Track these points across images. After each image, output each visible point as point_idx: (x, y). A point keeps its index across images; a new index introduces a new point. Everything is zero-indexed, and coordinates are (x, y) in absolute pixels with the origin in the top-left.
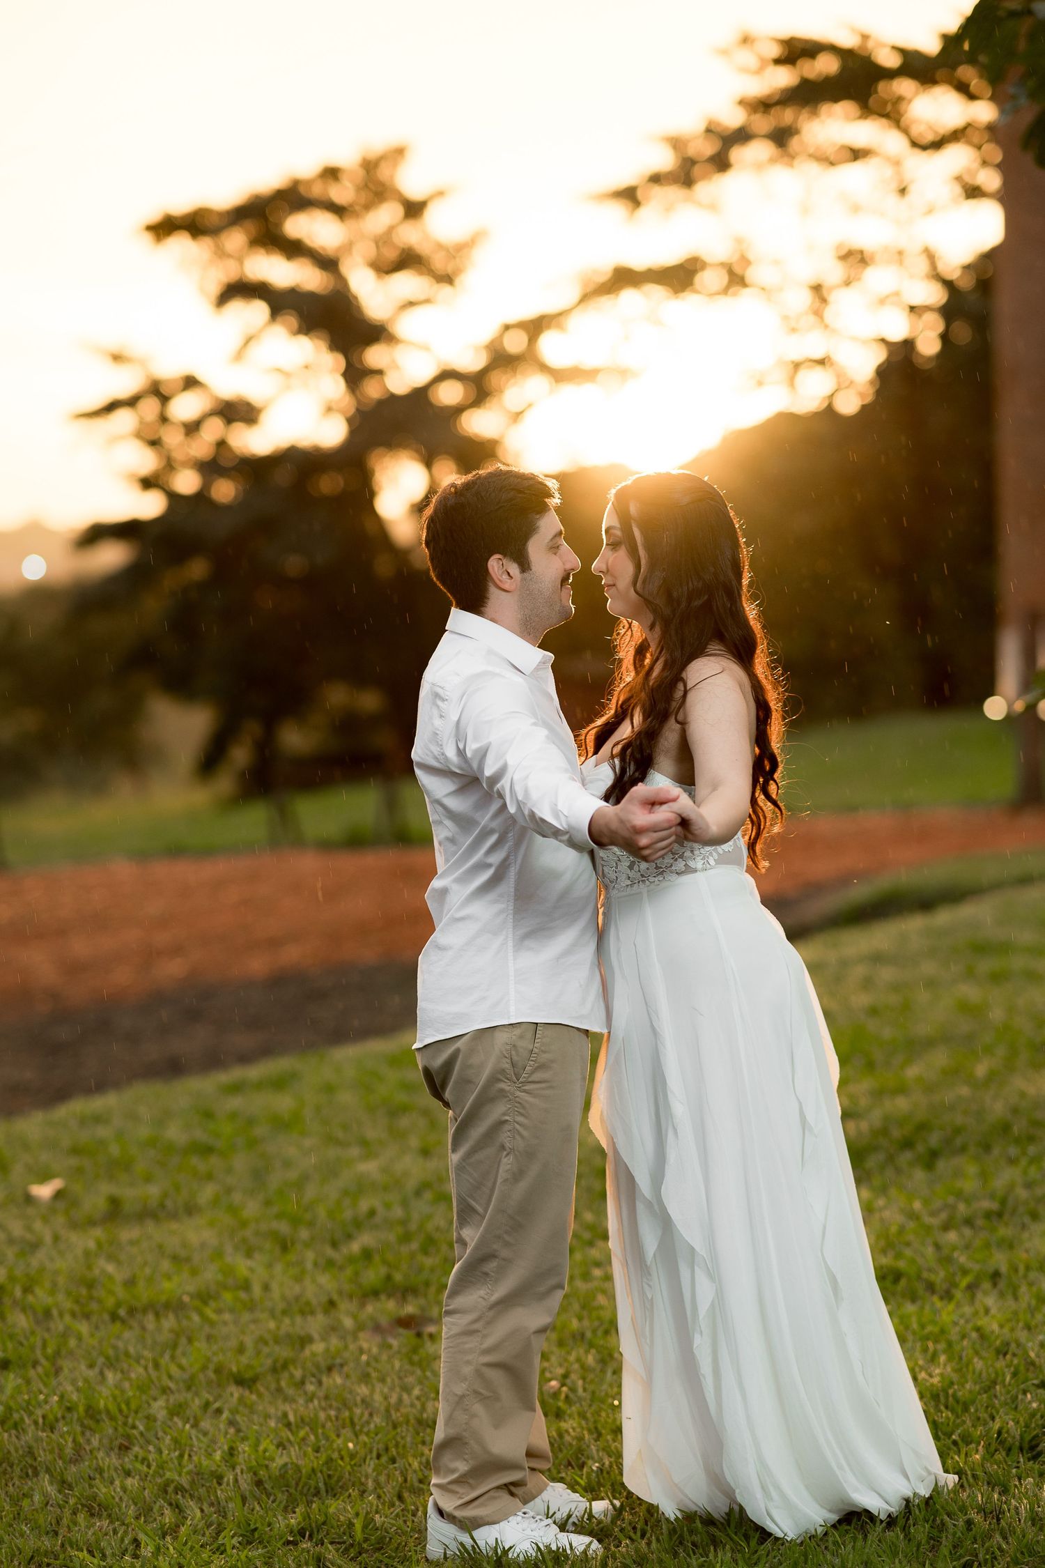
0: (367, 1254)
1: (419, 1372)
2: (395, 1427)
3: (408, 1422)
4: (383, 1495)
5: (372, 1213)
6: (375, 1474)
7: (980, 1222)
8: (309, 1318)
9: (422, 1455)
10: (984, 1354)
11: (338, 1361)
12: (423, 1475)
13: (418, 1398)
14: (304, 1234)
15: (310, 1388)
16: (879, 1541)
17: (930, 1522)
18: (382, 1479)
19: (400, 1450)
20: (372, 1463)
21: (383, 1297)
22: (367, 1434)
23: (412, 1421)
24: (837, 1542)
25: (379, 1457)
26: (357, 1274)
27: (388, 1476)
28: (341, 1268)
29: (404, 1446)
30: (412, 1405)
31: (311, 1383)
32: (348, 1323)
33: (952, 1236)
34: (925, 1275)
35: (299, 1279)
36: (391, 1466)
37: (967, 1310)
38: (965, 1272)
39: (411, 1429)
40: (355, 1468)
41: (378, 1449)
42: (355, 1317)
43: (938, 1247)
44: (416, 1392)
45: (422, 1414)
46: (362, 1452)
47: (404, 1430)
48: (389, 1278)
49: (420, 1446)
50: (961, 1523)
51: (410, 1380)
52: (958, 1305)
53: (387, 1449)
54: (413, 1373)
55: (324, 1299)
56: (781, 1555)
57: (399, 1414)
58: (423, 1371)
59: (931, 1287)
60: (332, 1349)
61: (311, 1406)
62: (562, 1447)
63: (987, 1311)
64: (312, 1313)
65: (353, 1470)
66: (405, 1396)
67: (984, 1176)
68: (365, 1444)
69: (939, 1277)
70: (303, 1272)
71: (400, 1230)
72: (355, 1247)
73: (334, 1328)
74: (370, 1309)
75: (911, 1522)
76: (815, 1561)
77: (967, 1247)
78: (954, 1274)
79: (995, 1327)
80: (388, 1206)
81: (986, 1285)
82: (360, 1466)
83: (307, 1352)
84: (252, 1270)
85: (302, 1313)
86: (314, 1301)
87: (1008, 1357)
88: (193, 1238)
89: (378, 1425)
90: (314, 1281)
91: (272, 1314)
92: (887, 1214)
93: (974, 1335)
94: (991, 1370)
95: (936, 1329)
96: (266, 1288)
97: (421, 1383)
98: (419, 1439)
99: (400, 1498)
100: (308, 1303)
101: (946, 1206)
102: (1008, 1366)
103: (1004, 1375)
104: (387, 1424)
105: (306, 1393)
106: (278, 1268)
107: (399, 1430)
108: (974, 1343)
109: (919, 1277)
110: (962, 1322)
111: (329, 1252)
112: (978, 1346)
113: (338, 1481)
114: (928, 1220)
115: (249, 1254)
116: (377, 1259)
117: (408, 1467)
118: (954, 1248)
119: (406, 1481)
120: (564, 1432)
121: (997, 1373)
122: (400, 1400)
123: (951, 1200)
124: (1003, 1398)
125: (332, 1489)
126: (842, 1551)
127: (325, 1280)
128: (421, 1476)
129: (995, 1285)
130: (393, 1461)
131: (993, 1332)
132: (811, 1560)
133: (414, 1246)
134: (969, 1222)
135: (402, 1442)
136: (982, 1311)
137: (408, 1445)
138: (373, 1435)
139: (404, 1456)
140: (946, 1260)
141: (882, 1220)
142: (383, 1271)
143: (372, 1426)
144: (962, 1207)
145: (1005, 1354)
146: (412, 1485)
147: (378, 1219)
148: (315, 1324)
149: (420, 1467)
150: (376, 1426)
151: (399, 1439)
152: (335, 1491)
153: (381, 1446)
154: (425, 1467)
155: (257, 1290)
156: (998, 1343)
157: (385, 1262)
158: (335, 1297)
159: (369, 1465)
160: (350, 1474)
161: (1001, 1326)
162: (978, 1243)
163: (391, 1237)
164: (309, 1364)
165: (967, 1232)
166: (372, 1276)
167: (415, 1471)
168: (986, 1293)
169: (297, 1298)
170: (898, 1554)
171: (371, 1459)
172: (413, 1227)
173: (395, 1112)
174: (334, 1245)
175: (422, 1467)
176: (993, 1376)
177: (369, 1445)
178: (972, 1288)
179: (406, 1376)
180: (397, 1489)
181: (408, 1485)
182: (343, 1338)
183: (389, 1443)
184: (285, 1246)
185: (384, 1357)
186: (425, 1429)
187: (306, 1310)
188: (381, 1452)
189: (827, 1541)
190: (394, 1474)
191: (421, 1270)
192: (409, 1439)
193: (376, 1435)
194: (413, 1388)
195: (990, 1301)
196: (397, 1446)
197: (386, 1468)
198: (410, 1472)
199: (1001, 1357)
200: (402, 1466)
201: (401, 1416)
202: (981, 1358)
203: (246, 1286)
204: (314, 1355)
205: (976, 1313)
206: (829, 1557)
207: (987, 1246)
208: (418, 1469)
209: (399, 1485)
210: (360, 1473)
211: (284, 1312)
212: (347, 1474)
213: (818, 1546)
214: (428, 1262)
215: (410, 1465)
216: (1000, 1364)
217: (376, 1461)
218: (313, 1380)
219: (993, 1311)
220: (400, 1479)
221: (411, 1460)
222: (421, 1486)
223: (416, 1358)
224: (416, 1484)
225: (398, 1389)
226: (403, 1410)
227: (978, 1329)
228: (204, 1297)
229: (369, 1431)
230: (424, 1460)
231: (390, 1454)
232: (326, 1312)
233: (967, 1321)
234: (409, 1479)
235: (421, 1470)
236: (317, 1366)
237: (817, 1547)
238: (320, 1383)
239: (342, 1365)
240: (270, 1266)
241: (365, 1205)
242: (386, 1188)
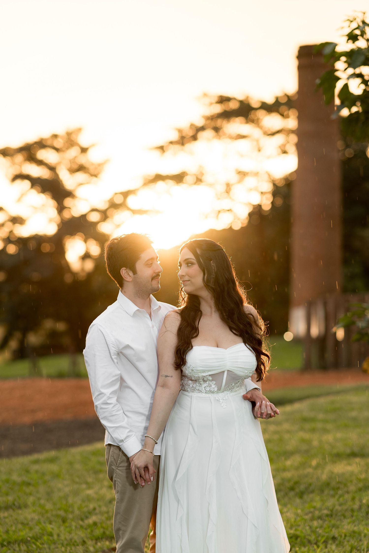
0: (95, 524)
5: (95, 509)
7: (324, 518)
8: (77, 547)
14: (70, 516)
21: (104, 540)
26: (92, 531)
28: (86, 529)
32: (92, 549)
34: (307, 537)
35: (70, 533)
38: (322, 536)
42: (94, 547)
48: (104, 533)
55: (81, 540)
59: (310, 542)
64: (78, 545)
67: (323, 501)
69: (312, 538)
70: (72, 530)
71: (106, 515)
72: (90, 521)
74: (99, 544)
77: (321, 527)
78: (318, 537)
80: (100, 507)
81: (331, 541)
84: (53, 529)
85: (74, 545)
86: (78, 541)
88: (29, 517)
90: (76, 534)
91: (63, 545)
96: (58, 535)
100: (75, 542)
101: (310, 512)
106: (62, 528)
109: (305, 538)
111: (81, 523)
114: (304, 517)
115: (50, 523)
116: (99, 526)
118: (317, 527)
123: (312, 510)
127: (80, 533)
129: (334, 541)
134: (320, 518)
140: (314, 532)
141: (287, 516)
142: (102, 530)
144: (317, 512)
147: (97, 511)
148: (79, 549)
155: (55, 537)
157: (102, 527)
158: (85, 539)
162: (325, 526)
163: (103, 518)
165: (320, 521)
166: (98, 532)
169: (71, 540)
173: (97, 472)
174: (82, 520)
178: (325, 542)
184: (64, 521)
187: (75, 544)
203: (51, 535)
211: (67, 545)
228: (36, 538)
232: (83, 545)
240: (59, 528)
241: (91, 506)
242: (98, 500)
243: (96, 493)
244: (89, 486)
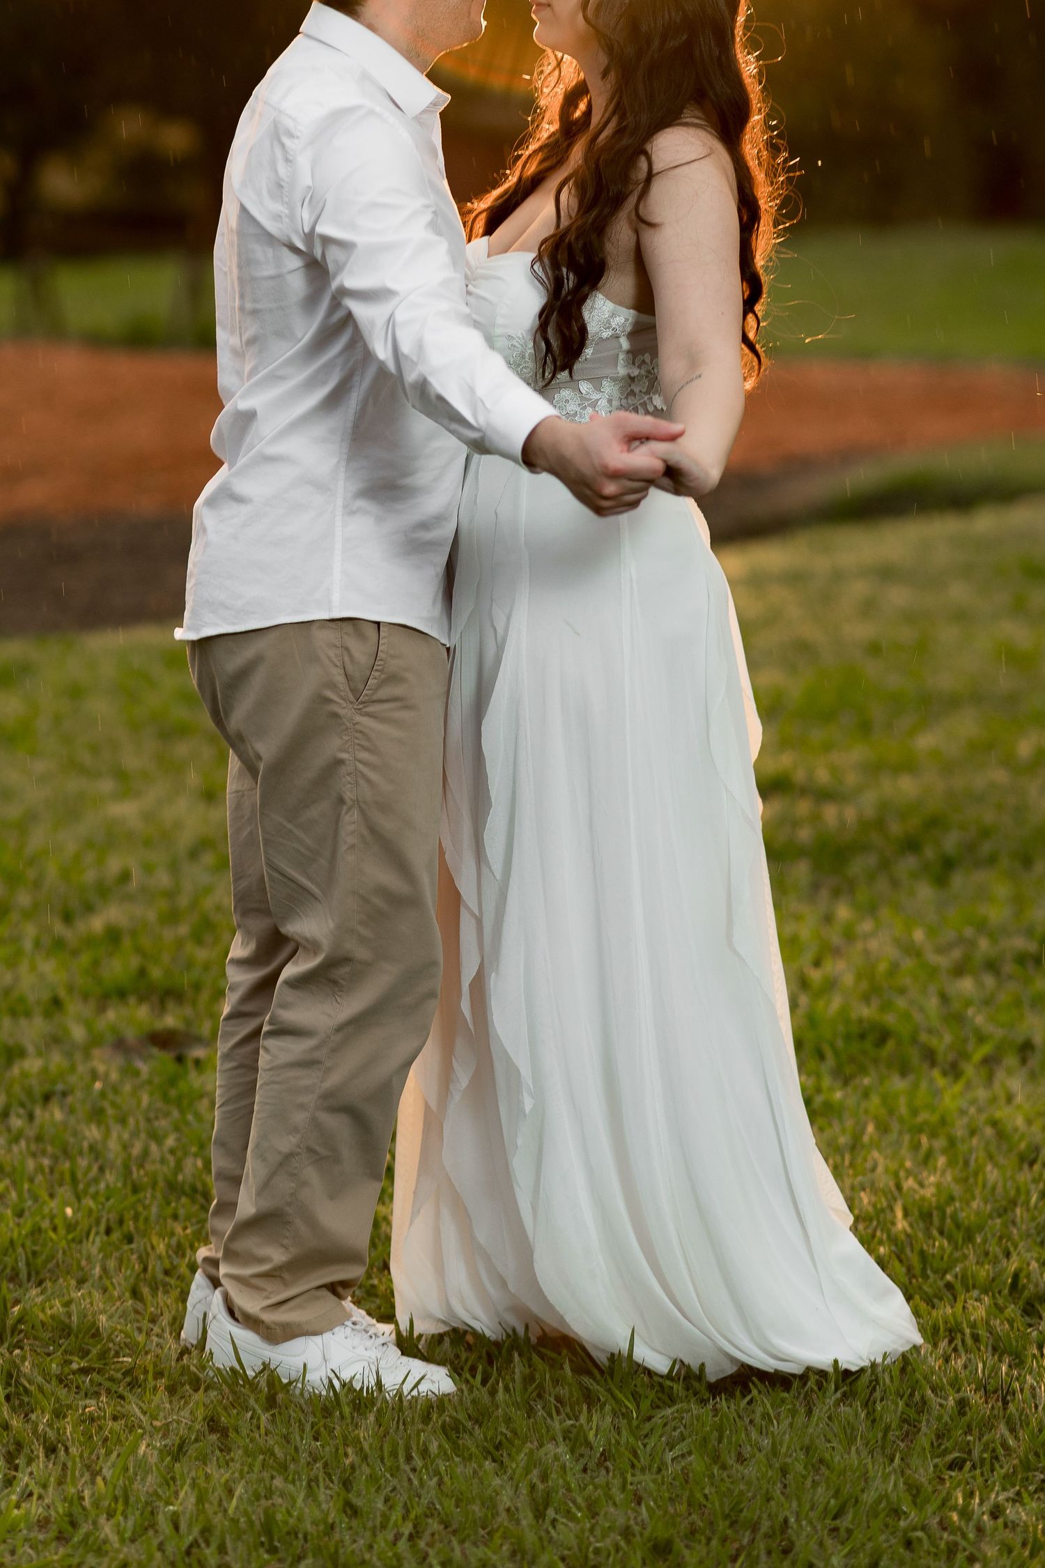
0: (113, 936)
1: (175, 1113)
2: (136, 1189)
3: (154, 1185)
4: (110, 1287)
5: (125, 877)
6: (101, 1256)
7: (1009, 968)
8: (23, 1022)
9: (172, 1234)
10: (1001, 1160)
11: (59, 1087)
12: (172, 1263)
13: (172, 1151)
15: (16, 1122)
16: (830, 1418)
17: (906, 1397)
18: (112, 1264)
19: (141, 1224)
20: (98, 1240)
21: (132, 1000)
22: (95, 1197)
23: (161, 1184)
24: (768, 1414)
25: (108, 1231)
26: (96, 963)
27: (121, 1261)
28: (75, 953)
29: (146, 1220)
30: (163, 1161)
31: (18, 1116)
33: (966, 985)
34: (923, 1037)
35: (11, 963)
36: (126, 1247)
37: (981, 1094)
38: (981, 1039)
39: (158, 1195)
40: (73, 1245)
41: (108, 1220)
43: (944, 998)
44: (170, 1142)
45: (176, 1175)
46: (85, 1224)
47: (148, 1195)
48: (142, 972)
49: (169, 1221)
50: (951, 1402)
51: (163, 1123)
52: (968, 1086)
53: (121, 1222)
54: (167, 1115)
55: (46, 996)
56: (685, 1427)
57: (142, 1172)
58: (182, 1112)
59: (930, 1057)
60: (53, 1068)
61: (15, 1149)
62: (377, 1240)
63: (1010, 1098)
64: (28, 1014)
65: (69, 1248)
66: (154, 1147)
67: (1019, 902)
68: (90, 1211)
69: (943, 1042)
70: (19, 953)
71: (163, 905)
72: (97, 924)
73: (56, 1040)
74: (111, 1015)
75: (878, 1394)
76: (734, 1440)
77: (987, 1002)
78: (965, 1041)
79: (1020, 1122)
80: (148, 869)
81: (1011, 1060)
82: (81, 1242)
83: (16, 1070)
85: (14, 1014)
86: (31, 998)
87: (1037, 1167)
89: (112, 1186)
90: (33, 968)
92: (873, 945)
93: (989, 1131)
94: (1009, 1184)
95: (934, 1118)
97: (177, 1129)
98: (169, 1211)
99: (135, 1294)
100: (22, 1000)
101: (961, 940)
102: (1035, 1181)
103: (1028, 1193)
104: (125, 1185)
105: (9, 1130)
107: (141, 1195)
108: (988, 1144)
109: (914, 1040)
110: (972, 1110)
111: (59, 927)
112: (993, 1148)
113: (47, 1261)
114: (933, 958)
116: (127, 943)
117: (149, 1249)
118: (968, 1003)
119: (145, 1269)
120: (380, 1220)
121: (1018, 1190)
122: (146, 1153)
123: (969, 932)
124: (1024, 1227)
125: (37, 1273)
126: (775, 1428)
127: (48, 967)
128: (168, 1266)
129: (1024, 1061)
130: (130, 1239)
131: (1016, 1129)
132: (730, 1438)
133: (184, 930)
134: (992, 966)
135: (144, 1214)
136: (1002, 1100)
137: (153, 1218)
138: (102, 1199)
139: (144, 1234)
140: (956, 1019)
141: (866, 953)
142: (135, 962)
143: (102, 1186)
144: (984, 944)
145: (1032, 1164)
146: (154, 1277)
147: (134, 884)
148: (32, 1031)
149: (167, 1252)
150: (108, 1186)
151: (140, 1209)
152: (41, 1276)
153: (113, 1216)
154: (176, 1253)
156: (1023, 1146)
157: (139, 950)
158: (62, 994)
159: (93, 1242)
160: (64, 1252)
161: (1029, 1122)
162: (1004, 997)
163: (151, 916)
164: (17, 1089)
165: (989, 981)
166: (119, 968)
167: (160, 1257)
168: (1010, 1072)
169: (7, 991)
170: (856, 1438)
171: (97, 1233)
172: (183, 901)
174: (67, 918)
175: (170, 1252)
176: (1013, 1193)
177: (95, 1215)
178: (990, 1062)
179: (157, 1118)
180: (132, 1280)
181: (148, 1276)
182: (69, 1055)
183: (125, 1213)
185: (127, 1088)
186: (178, 1199)
187: (19, 1010)
188: (113, 1225)
189: (753, 1412)
190: (129, 1260)
191: (189, 965)
192: (154, 1210)
193: (108, 1199)
194: (165, 1136)
195: (1016, 1084)
196: (136, 1218)
197: (118, 1249)
198: (152, 1257)
199: (1026, 1166)
200: (142, 1248)
201: (146, 1174)
202: (996, 1165)
204: (25, 1075)
205: (994, 1100)
206: (754, 1435)
207: (1017, 1003)
208: (164, 1253)
209: (134, 1276)
210: (80, 1252)
212: (61, 1252)
213: (740, 1417)
214: (202, 954)
215: (153, 1248)
216: (1025, 1176)
217: (105, 1238)
218: (21, 1111)
219: (1019, 1099)
220: (137, 1266)
221: (155, 1240)
222: (167, 1279)
223: (173, 1093)
224: (160, 1276)
225: (143, 1136)
226: (149, 1167)
227: (994, 1124)
229: (97, 1193)
230: (174, 1241)
231: (125, 1228)
232: (47, 1015)
233: (980, 1111)
234: (150, 1267)
235: (169, 1257)
236: (29, 1092)
237: (737, 1419)
238: (31, 1117)
239: (64, 1094)
241: (114, 865)
242: (148, 843)
243: (148, 816)
244: (126, 783)
